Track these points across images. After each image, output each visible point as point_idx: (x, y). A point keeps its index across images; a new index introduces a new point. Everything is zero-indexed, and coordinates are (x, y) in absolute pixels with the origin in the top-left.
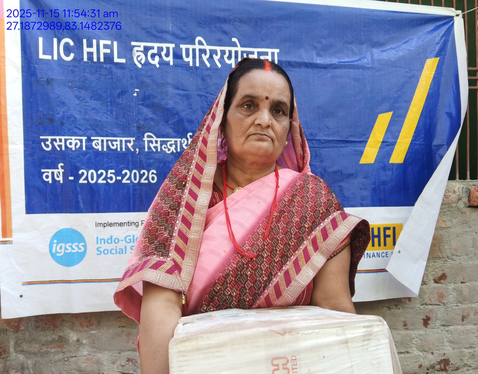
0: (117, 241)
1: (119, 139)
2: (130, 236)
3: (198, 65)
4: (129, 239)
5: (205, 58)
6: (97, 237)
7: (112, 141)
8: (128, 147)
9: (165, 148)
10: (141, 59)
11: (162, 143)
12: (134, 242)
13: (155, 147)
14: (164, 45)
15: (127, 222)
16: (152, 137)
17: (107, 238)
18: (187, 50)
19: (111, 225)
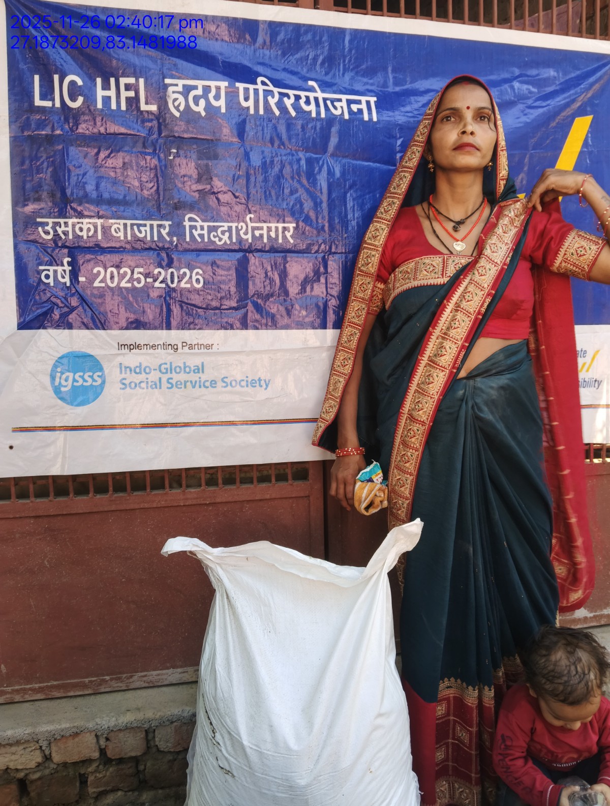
0: (147, 370)
1: (148, 223)
2: (166, 364)
3: (261, 112)
4: (165, 369)
5: (272, 101)
6: (121, 364)
7: (139, 226)
8: (162, 236)
9: (214, 235)
10: (179, 105)
11: (211, 229)
12: (171, 373)
13: (199, 235)
14: (213, 84)
15: (162, 344)
16: (196, 221)
17: (135, 366)
18: (246, 90)
19: (138, 347)
